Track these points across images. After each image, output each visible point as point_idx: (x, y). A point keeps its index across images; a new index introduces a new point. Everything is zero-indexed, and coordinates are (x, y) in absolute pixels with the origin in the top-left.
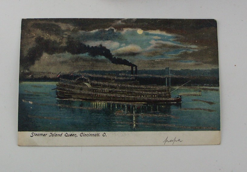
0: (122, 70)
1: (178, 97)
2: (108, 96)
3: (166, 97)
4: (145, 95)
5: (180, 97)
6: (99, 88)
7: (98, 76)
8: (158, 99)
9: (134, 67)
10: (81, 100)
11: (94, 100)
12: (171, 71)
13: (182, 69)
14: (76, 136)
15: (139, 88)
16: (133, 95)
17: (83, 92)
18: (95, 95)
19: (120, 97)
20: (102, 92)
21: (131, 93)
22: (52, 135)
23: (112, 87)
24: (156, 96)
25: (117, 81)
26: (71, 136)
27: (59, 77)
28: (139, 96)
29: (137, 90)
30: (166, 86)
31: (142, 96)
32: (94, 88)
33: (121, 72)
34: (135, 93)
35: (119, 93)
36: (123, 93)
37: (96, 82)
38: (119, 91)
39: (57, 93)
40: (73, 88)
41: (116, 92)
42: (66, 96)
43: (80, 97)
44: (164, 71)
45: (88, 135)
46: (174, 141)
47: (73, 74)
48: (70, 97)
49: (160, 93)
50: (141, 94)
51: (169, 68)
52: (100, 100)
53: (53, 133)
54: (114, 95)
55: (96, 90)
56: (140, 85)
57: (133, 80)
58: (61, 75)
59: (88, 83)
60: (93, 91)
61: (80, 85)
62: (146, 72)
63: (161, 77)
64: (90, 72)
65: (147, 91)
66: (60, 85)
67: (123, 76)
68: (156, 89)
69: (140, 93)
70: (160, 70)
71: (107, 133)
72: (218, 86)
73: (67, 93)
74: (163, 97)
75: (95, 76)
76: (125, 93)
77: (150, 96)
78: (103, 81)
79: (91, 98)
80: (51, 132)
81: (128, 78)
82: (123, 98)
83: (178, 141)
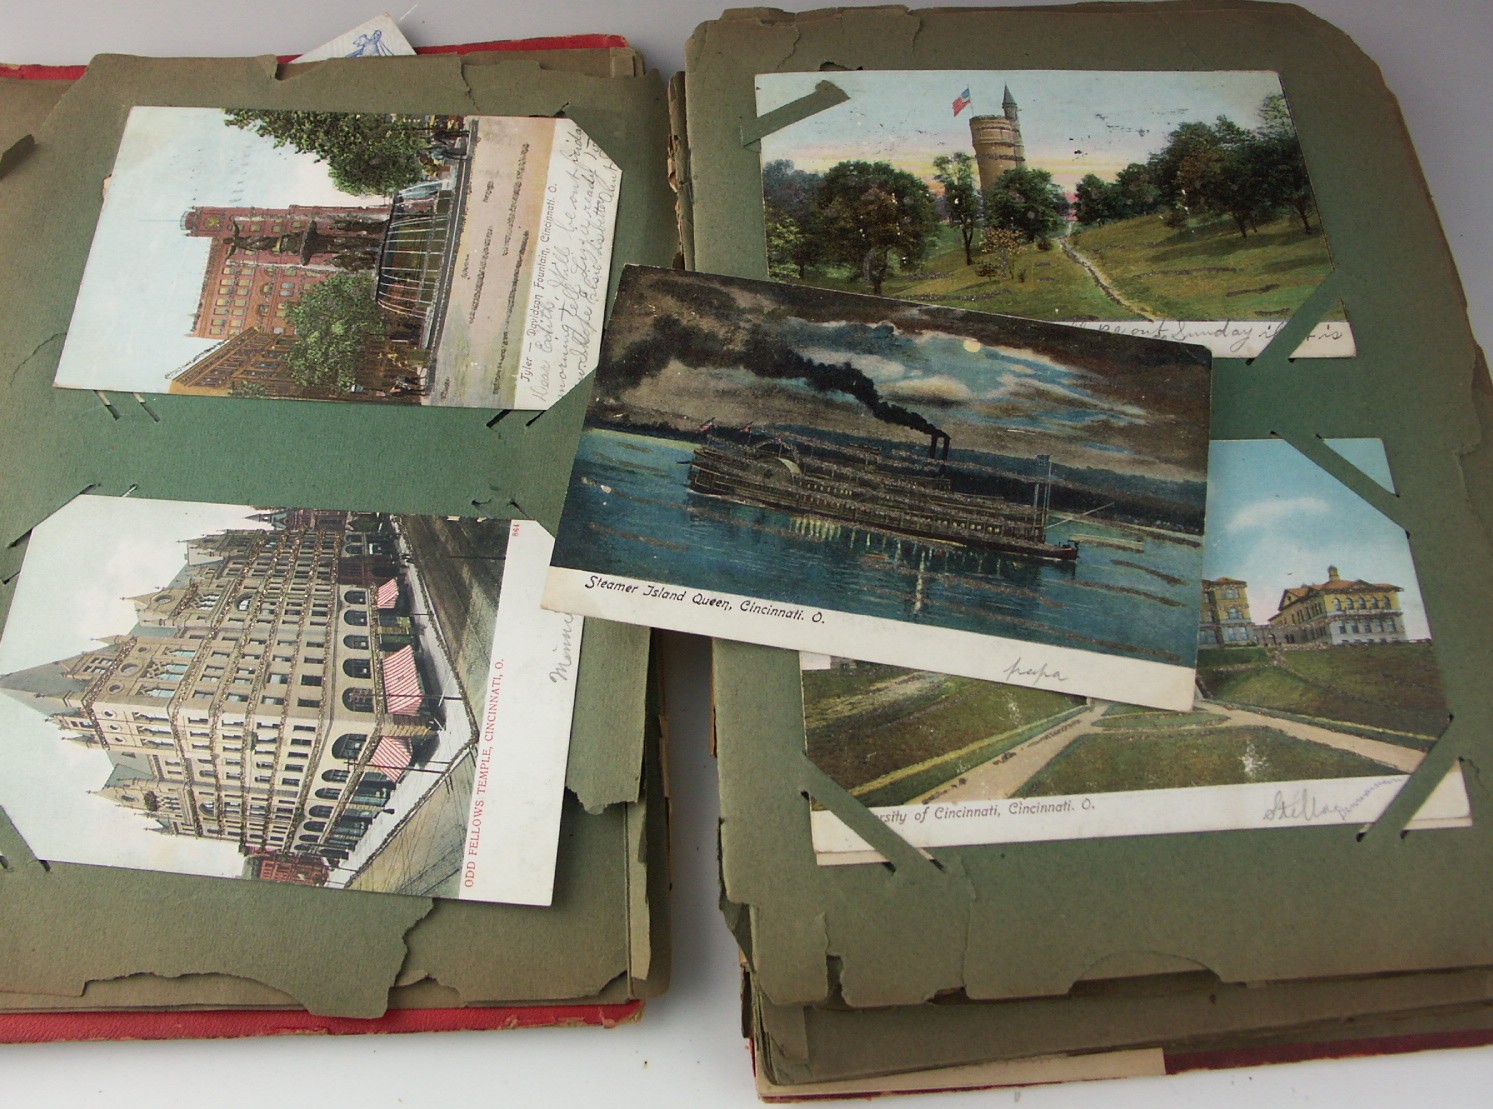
0: (904, 440)
1: (1069, 546)
2: (848, 506)
3: (1031, 538)
4: (963, 522)
5: (1073, 546)
6: (823, 478)
7: (828, 446)
8: (1004, 540)
9: (941, 440)
10: (761, 505)
11: (802, 513)
12: (1055, 466)
13: (1088, 467)
14: (728, 608)
15: (950, 500)
16: (927, 518)
17: (771, 483)
18: (809, 497)
19: (885, 517)
20: (831, 493)
21: (919, 508)
22: (653, 593)
23: (864, 483)
24: (997, 530)
25: (881, 469)
26: (711, 604)
27: (706, 432)
28: (946, 523)
29: (940, 505)
30: (1035, 506)
31: (955, 524)
32: (807, 478)
33: (898, 446)
34: (933, 512)
35: (882, 505)
36: (897, 506)
37: (816, 463)
38: (885, 499)
39: (691, 474)
40: (744, 467)
41: (874, 500)
42: (719, 486)
43: (759, 494)
44: (1034, 463)
45: (765, 611)
46: (1041, 675)
47: (749, 429)
48: (730, 491)
49: (1011, 524)
50: (953, 516)
51: (1048, 457)
52: (821, 514)
53: (659, 586)
54: (867, 507)
55: (812, 486)
56: (954, 490)
57: (931, 474)
58: (712, 426)
59: (793, 461)
60: (804, 486)
61: (766, 462)
62: (976, 458)
63: (1023, 478)
64: (802, 431)
65: (971, 512)
66: (705, 453)
67: (904, 459)
68: (1000, 512)
69: (947, 514)
70: (1019, 459)
71: (828, 614)
72: (1201, 533)
73: (722, 479)
74: (1021, 537)
75: (815, 443)
76: (902, 506)
77: (979, 527)
78: (838, 463)
79: (794, 506)
80: (652, 584)
81: (917, 467)
82: (891, 519)
83: (1054, 676)
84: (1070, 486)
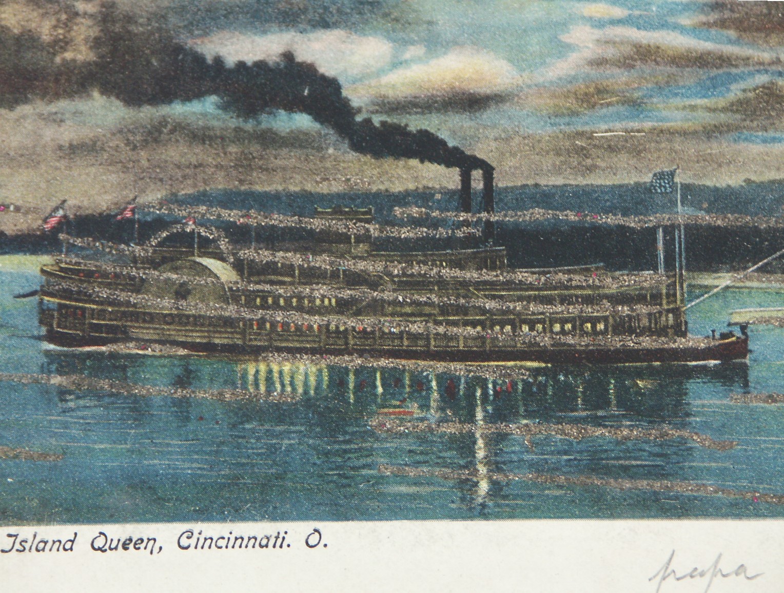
0: (411, 186)
1: (731, 334)
2: (332, 327)
3: (662, 332)
4: (539, 321)
5: (738, 333)
6: (282, 283)
7: (278, 220)
8: (616, 342)
9: (477, 174)
10: (182, 352)
11: (256, 353)
12: (687, 188)
13: (748, 181)
14: (156, 549)
15: (509, 285)
16: (474, 324)
17: (192, 306)
18: (262, 322)
19: (400, 336)
20: (300, 309)
21: (463, 310)
22: (17, 546)
23: (354, 279)
24: (601, 326)
25: (380, 247)
26: (125, 547)
27: (56, 230)
28: (508, 328)
29: (494, 297)
30: (661, 270)
31: (525, 328)
32: (252, 287)
33: (402, 199)
34: (483, 311)
35: (392, 315)
36: (419, 310)
37: (265, 256)
38: (395, 303)
39: (45, 315)
40: (138, 286)
41: (376, 307)
42: (97, 328)
43: (172, 331)
44: (648, 190)
45: (222, 543)
46: (714, 575)
47: (133, 211)
48: (120, 334)
49: (624, 310)
50: (519, 314)
51: (672, 174)
52: (289, 350)
53: (26, 532)
54: (367, 322)
55: (264, 299)
56: (513, 267)
57: (470, 241)
58: (65, 217)
59: (223, 259)
60: (250, 304)
61: (175, 269)
62: (544, 198)
63: (632, 222)
64: (229, 200)
65: (549, 301)
66: (62, 270)
67: (416, 222)
68: (601, 291)
69: (509, 311)
70: (621, 186)
71: (330, 528)
73: (101, 314)
74: (643, 332)
75: (255, 219)
76: (427, 310)
77: (568, 326)
78: (304, 250)
79: (240, 342)
80: (13, 530)
81: (442, 232)
82: (414, 337)
83: (737, 574)
84: (719, 222)
